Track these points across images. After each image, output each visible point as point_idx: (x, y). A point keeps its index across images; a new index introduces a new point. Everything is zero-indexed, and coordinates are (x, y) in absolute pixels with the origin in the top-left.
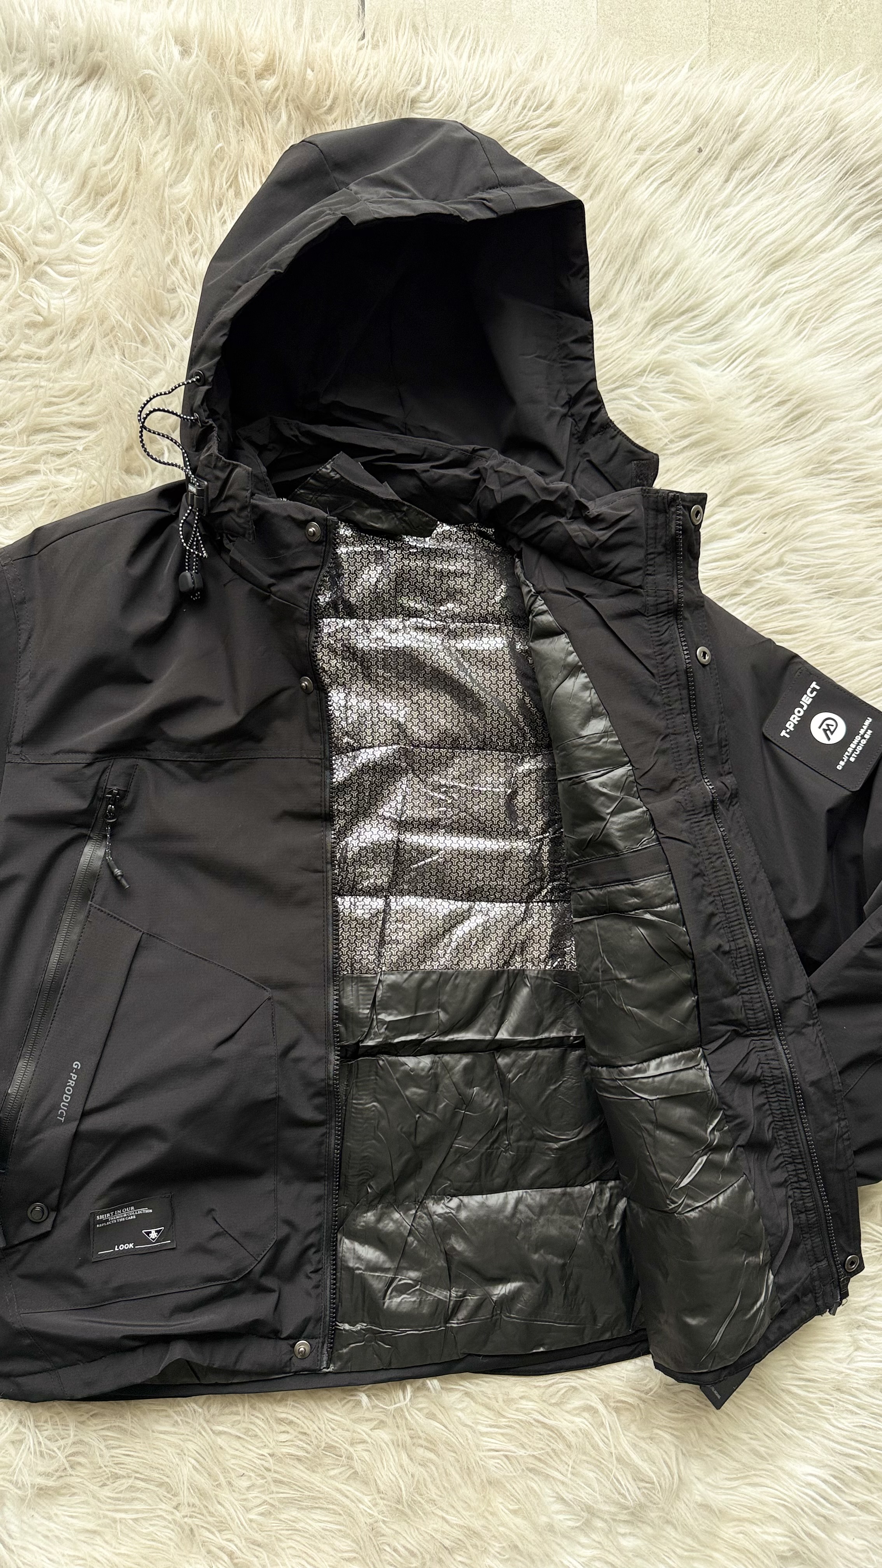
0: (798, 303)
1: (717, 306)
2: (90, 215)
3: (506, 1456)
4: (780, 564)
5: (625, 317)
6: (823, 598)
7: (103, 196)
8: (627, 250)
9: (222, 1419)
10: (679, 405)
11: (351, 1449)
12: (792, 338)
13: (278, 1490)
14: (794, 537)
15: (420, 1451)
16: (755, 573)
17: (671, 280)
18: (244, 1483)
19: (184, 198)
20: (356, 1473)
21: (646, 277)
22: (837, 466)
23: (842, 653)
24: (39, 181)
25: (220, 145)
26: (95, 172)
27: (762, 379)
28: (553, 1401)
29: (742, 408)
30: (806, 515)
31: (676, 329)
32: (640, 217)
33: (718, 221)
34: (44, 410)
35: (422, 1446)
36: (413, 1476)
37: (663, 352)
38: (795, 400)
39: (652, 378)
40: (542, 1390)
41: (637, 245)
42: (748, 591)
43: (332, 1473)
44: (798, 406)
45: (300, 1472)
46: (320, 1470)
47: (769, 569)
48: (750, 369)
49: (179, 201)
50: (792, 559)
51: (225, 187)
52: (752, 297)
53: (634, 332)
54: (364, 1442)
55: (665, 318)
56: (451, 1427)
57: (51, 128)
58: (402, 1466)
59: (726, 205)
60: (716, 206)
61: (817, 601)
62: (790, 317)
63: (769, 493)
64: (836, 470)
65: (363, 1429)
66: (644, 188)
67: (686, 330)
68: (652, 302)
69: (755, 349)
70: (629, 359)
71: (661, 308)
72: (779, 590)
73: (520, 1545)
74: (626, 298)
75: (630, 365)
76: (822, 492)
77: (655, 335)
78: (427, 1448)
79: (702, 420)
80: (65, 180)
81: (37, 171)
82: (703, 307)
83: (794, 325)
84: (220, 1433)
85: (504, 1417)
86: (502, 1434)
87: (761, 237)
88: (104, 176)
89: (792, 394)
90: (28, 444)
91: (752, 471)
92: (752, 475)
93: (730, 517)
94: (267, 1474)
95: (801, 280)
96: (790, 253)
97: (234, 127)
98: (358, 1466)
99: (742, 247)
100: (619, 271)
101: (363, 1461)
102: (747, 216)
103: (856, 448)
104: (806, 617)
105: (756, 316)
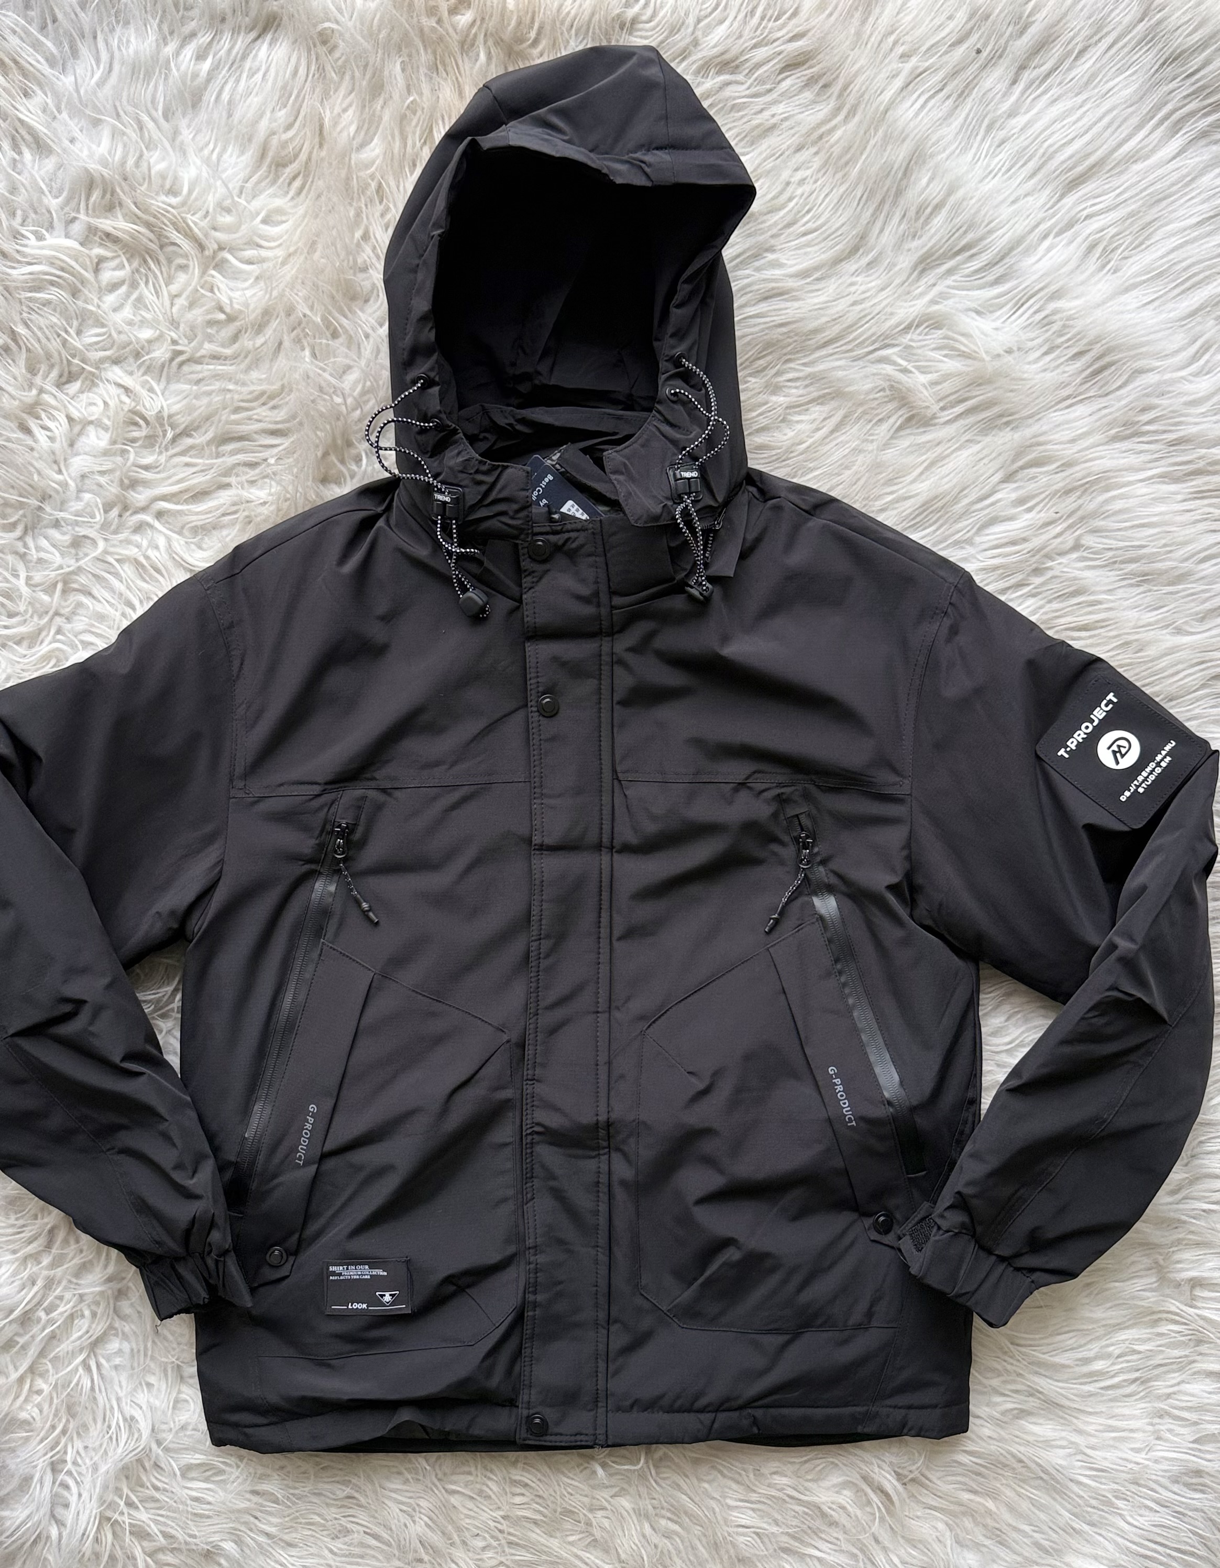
0: (1103, 229)
1: (1000, 240)
2: (271, 191)
3: (756, 1533)
5: (887, 262)
6: (1130, 586)
7: (285, 166)
8: (888, 183)
9: (454, 1478)
10: (951, 365)
11: (590, 1516)
12: (1092, 275)
13: (513, 1552)
14: (1095, 515)
15: (665, 1522)
16: (1045, 561)
17: (944, 214)
18: (479, 1543)
19: (373, 162)
20: (595, 1540)
21: (912, 213)
22: (1150, 427)
23: (1153, 651)
24: (215, 156)
25: (411, 99)
26: (275, 141)
27: (1058, 326)
28: (809, 1477)
29: (1031, 363)
30: (1109, 488)
31: (950, 272)
32: (904, 140)
33: (1002, 134)
34: (233, 417)
35: (665, 1517)
36: (656, 1547)
37: (933, 302)
38: (1097, 350)
39: (920, 334)
40: (797, 1466)
41: (900, 175)
42: (1037, 580)
43: (571, 1539)
44: (1101, 357)
45: (536, 1535)
46: (558, 1535)
47: (1063, 554)
48: (1042, 315)
49: (367, 166)
50: (1091, 541)
51: (418, 145)
52: (1042, 227)
53: (899, 280)
54: (604, 1509)
55: (935, 260)
56: (696, 1499)
57: (225, 96)
58: (644, 1536)
59: (1012, 114)
60: (1000, 116)
61: (1121, 590)
62: (1093, 247)
63: (1063, 465)
64: (1149, 432)
65: (602, 1495)
66: (909, 103)
67: (962, 273)
68: (920, 242)
69: (1047, 290)
70: (892, 314)
71: (931, 249)
72: (1075, 579)
74: (888, 238)
75: (893, 322)
76: (1134, 459)
77: (923, 281)
78: (670, 1519)
80: (242, 153)
81: (211, 146)
82: (984, 243)
83: (1096, 257)
85: (755, 1492)
86: (753, 1510)
87: (1056, 152)
88: (284, 145)
89: (1092, 343)
90: (218, 455)
91: (1041, 439)
92: (1042, 444)
93: (1014, 496)
94: (501, 1536)
95: (1108, 200)
96: (1094, 166)
97: (426, 74)
98: (598, 1533)
99: (1031, 165)
100: (879, 208)
101: (604, 1529)
102: (1039, 126)
103: (1172, 404)
104: (1108, 610)
105: (1049, 250)
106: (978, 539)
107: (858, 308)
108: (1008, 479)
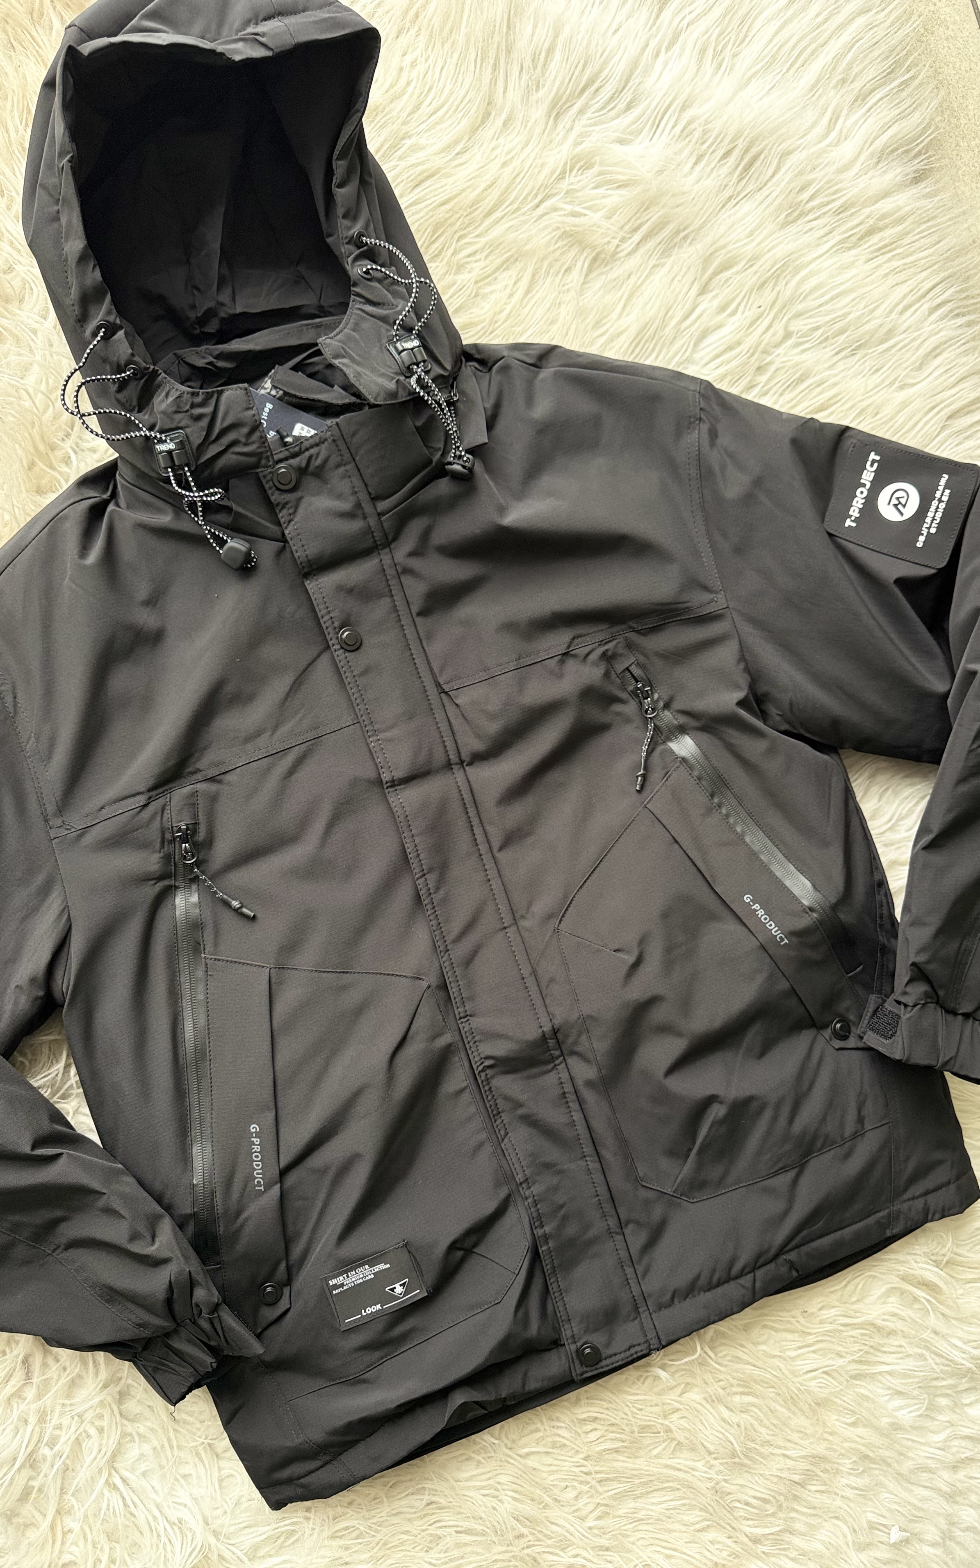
0: (706, 33)
1: (618, 68)
3: (825, 1373)
4: (788, 335)
5: (521, 117)
6: (846, 357)
8: (496, 39)
9: (524, 1441)
10: (616, 197)
11: (666, 1422)
12: (713, 75)
13: (606, 1489)
14: (792, 300)
15: (737, 1399)
16: (764, 356)
17: (558, 55)
18: (570, 1494)
20: (679, 1443)
21: (528, 63)
22: (811, 204)
23: (887, 411)
27: (697, 134)
28: (854, 1299)
29: (685, 176)
30: (797, 271)
31: (581, 112)
35: (736, 1393)
36: (738, 1426)
37: (577, 144)
38: (741, 144)
39: (576, 176)
40: (839, 1293)
41: (505, 29)
42: (763, 379)
43: (655, 1452)
44: (747, 151)
45: (622, 1463)
46: (642, 1453)
47: (778, 345)
48: (680, 127)
50: (797, 326)
52: (653, 44)
53: (538, 130)
54: (678, 1410)
55: (565, 103)
56: (760, 1364)
58: (724, 1420)
61: (841, 363)
62: (703, 52)
63: (749, 261)
64: (813, 209)
65: (671, 1398)
67: (593, 109)
68: (546, 88)
69: (677, 102)
70: (543, 165)
71: (557, 94)
72: (797, 365)
73: (871, 1454)
74: (514, 95)
75: (546, 171)
76: (807, 238)
77: (560, 127)
78: (742, 1393)
79: (646, 205)
82: (603, 75)
83: (710, 57)
84: (528, 1454)
85: (810, 1334)
86: (814, 1352)
89: (734, 139)
91: (722, 242)
92: (723, 247)
93: (716, 303)
94: (588, 1478)
98: (680, 1436)
100: (495, 67)
101: (684, 1429)
103: (826, 175)
104: (835, 384)
105: (666, 64)
106: (697, 356)
107: (508, 169)
108: (703, 291)
